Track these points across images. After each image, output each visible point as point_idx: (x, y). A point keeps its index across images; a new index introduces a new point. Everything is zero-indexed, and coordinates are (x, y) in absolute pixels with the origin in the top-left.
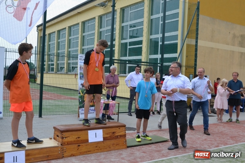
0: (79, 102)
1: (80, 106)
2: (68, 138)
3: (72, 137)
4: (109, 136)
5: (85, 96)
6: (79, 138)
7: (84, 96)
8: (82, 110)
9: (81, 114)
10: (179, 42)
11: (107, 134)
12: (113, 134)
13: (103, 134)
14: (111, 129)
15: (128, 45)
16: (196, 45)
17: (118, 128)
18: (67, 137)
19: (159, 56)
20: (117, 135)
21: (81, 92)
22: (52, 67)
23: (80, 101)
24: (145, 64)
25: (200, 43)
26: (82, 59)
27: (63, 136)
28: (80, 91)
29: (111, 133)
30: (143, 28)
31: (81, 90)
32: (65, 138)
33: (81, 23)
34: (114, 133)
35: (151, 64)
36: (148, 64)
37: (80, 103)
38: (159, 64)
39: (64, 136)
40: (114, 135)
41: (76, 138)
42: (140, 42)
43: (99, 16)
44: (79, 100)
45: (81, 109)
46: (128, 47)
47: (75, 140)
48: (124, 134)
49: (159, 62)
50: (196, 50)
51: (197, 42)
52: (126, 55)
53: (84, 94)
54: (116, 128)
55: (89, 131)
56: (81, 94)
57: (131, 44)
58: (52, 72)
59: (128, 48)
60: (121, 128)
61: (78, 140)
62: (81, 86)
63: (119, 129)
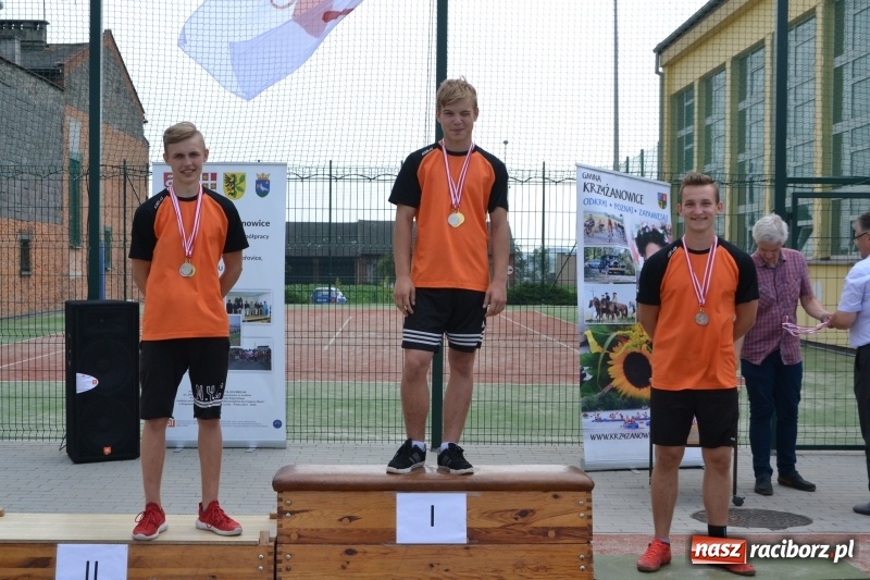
0: (582, 382)
1: (589, 402)
2: (305, 514)
3: (321, 515)
4: (499, 525)
5: (612, 355)
6: (351, 519)
7: (607, 357)
8: (599, 420)
9: (593, 438)
11: (491, 515)
12: (521, 520)
13: (469, 517)
14: (513, 494)
17: (550, 494)
18: (298, 512)
20: (539, 524)
21: (591, 340)
23: (589, 377)
26: (596, 188)
27: (282, 504)
28: (588, 333)
29: (509, 514)
31: (591, 327)
32: (292, 513)
34: (524, 513)
37: (586, 388)
39: (285, 508)
40: (524, 524)
41: (341, 520)
44: (583, 376)
45: (590, 414)
47: (334, 525)
48: (581, 523)
53: (610, 349)
54: (541, 495)
55: (401, 497)
56: (594, 347)
60: (567, 496)
61: (347, 527)
62: (594, 308)
63: (556, 497)
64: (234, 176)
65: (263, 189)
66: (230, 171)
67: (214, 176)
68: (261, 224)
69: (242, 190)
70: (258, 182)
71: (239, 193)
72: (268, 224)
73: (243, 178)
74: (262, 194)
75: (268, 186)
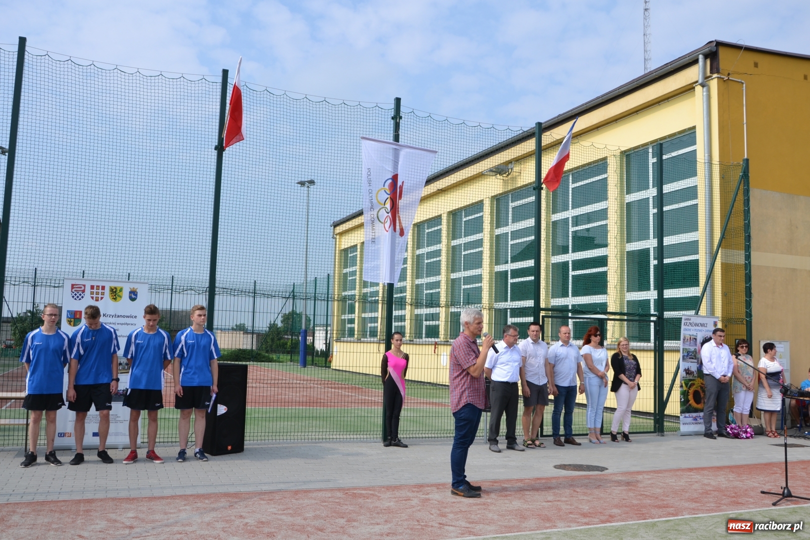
10: (702, 257)
15: (570, 268)
16: (748, 266)
19: (651, 295)
22: (373, 325)
24: (618, 317)
25: (757, 258)
30: (607, 225)
33: (445, 215)
35: (631, 318)
36: (626, 317)
38: (653, 315)
42: (602, 261)
43: (492, 197)
46: (571, 273)
49: (652, 312)
50: (748, 278)
51: (748, 257)
52: (565, 294)
57: (578, 265)
58: (372, 339)
59: (570, 276)
64: (116, 288)
65: (133, 296)
66: (113, 285)
67: (103, 288)
68: (132, 317)
69: (121, 297)
70: (130, 292)
71: (118, 298)
72: (135, 317)
73: (121, 290)
74: (133, 299)
75: (136, 295)
